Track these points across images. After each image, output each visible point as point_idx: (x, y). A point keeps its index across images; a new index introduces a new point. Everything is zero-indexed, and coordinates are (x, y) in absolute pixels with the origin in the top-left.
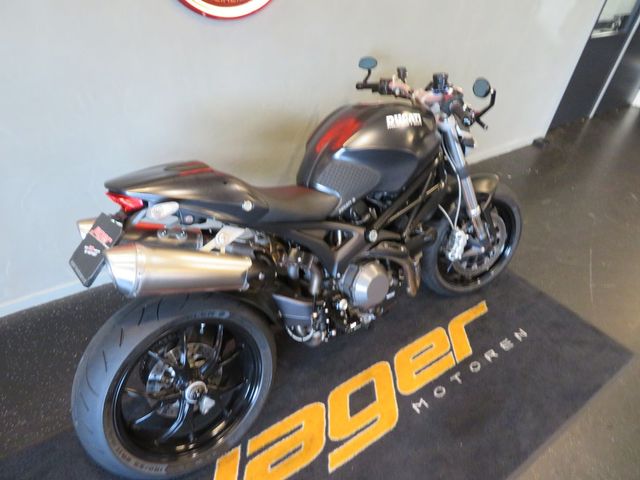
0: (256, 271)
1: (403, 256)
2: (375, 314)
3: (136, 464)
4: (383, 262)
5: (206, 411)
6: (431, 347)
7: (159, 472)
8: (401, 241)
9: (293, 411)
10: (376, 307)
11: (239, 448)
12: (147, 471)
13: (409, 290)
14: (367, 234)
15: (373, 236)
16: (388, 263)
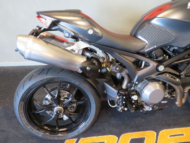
0: (86, 65)
1: (177, 84)
2: (153, 108)
3: (30, 128)
4: (164, 84)
5: (65, 120)
6: (183, 135)
7: (39, 135)
8: (179, 77)
9: (104, 134)
10: (155, 105)
11: (76, 139)
12: (34, 133)
13: (177, 103)
14: (158, 66)
15: (161, 68)
16: (167, 85)
